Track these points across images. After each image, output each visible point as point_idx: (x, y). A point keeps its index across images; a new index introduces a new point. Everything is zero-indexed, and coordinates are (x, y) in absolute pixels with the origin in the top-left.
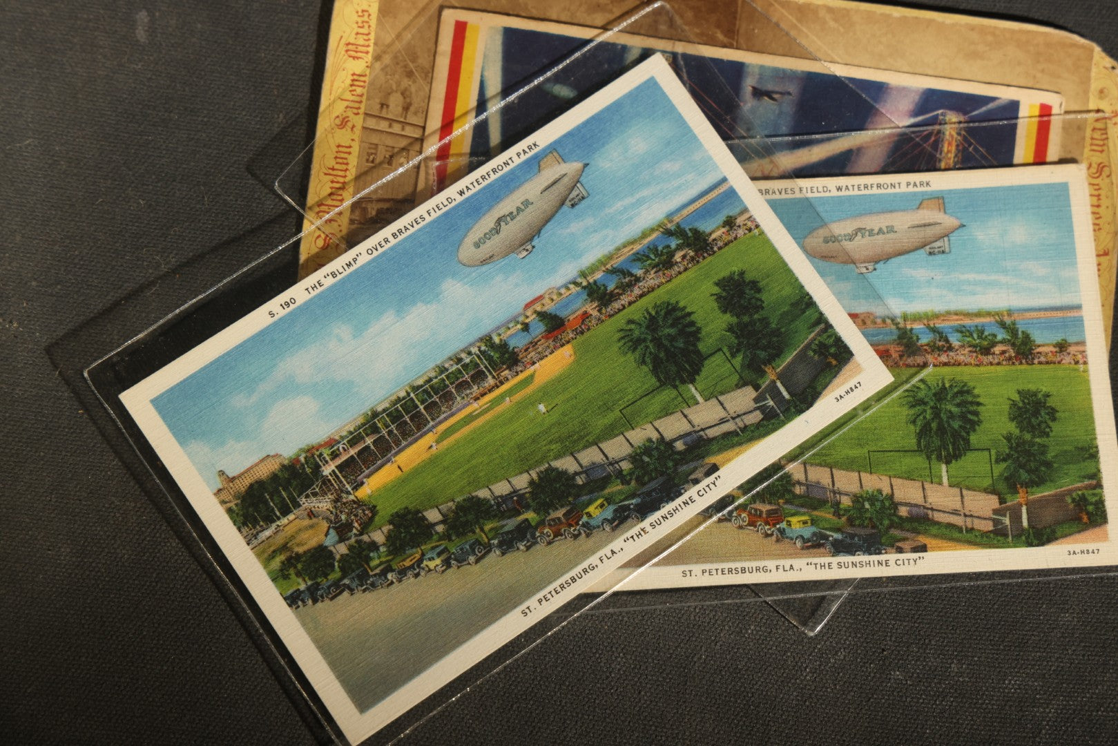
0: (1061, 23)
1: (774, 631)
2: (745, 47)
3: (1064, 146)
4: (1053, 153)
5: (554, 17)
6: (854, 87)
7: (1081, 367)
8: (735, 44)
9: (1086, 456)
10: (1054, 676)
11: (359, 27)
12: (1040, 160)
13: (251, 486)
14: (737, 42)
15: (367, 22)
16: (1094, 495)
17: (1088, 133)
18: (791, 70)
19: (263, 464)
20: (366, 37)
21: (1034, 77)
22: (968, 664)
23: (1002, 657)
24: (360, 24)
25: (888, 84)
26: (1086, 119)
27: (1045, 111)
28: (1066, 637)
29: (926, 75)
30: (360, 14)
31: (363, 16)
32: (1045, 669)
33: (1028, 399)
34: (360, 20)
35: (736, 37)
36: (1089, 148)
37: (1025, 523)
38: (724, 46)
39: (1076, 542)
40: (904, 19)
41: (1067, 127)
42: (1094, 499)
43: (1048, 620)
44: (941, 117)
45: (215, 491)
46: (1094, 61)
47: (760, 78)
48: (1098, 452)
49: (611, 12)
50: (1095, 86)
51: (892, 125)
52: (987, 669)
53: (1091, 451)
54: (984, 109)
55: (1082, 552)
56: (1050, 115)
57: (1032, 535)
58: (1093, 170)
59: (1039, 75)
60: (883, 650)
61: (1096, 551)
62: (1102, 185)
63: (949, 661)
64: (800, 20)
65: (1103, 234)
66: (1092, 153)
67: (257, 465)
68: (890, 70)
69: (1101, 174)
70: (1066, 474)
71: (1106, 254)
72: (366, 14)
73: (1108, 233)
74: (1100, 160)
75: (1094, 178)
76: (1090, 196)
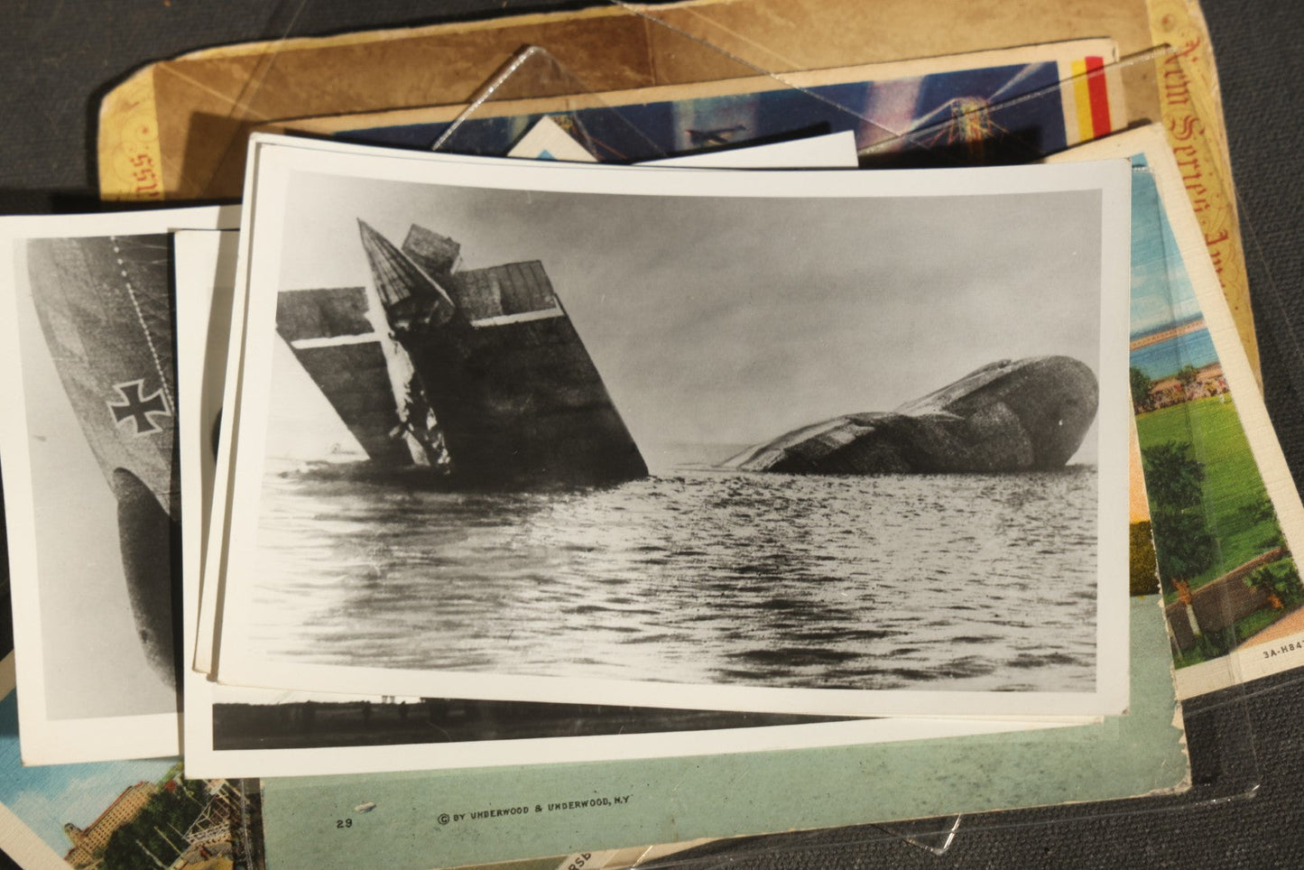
1: (889, 858)
2: (668, 81)
3: (1131, 106)
4: (1118, 118)
5: (401, 103)
6: (822, 98)
7: (1222, 397)
8: (653, 79)
9: (1257, 516)
10: (1291, 830)
11: (140, 180)
12: (1102, 130)
13: (115, 834)
14: (655, 77)
15: (149, 170)
16: (1282, 567)
17: (1160, 81)
18: (738, 97)
19: (124, 801)
20: (151, 191)
21: (1069, 24)
22: (1169, 842)
23: (1213, 820)
24: (140, 176)
25: (871, 83)
26: (1152, 61)
27: (1095, 65)
28: (1295, 772)
29: (921, 58)
30: (137, 161)
31: (141, 164)
32: (1277, 823)
33: (1159, 459)
34: (138, 170)
35: (652, 70)
36: (1167, 100)
37: (1195, 629)
38: (640, 86)
39: (1273, 637)
41: (1129, 80)
42: (1282, 574)
43: (1264, 755)
44: (955, 110)
45: (66, 854)
47: (698, 117)
48: (1272, 507)
49: (476, 77)
50: (1154, 16)
51: (891, 136)
52: (1197, 842)
54: (1010, 84)
55: (1284, 649)
56: (1101, 67)
57: (1208, 643)
58: (1179, 129)
59: (1075, 20)
60: (1047, 849)
62: (1196, 147)
63: (1141, 843)
64: (733, 27)
65: (1213, 213)
66: (1173, 106)
67: (116, 803)
68: (872, 63)
69: (1191, 132)
70: (1236, 547)
71: (1224, 237)
72: (145, 160)
73: (1220, 209)
74: (1186, 113)
75: (1182, 139)
76: (1180, 164)
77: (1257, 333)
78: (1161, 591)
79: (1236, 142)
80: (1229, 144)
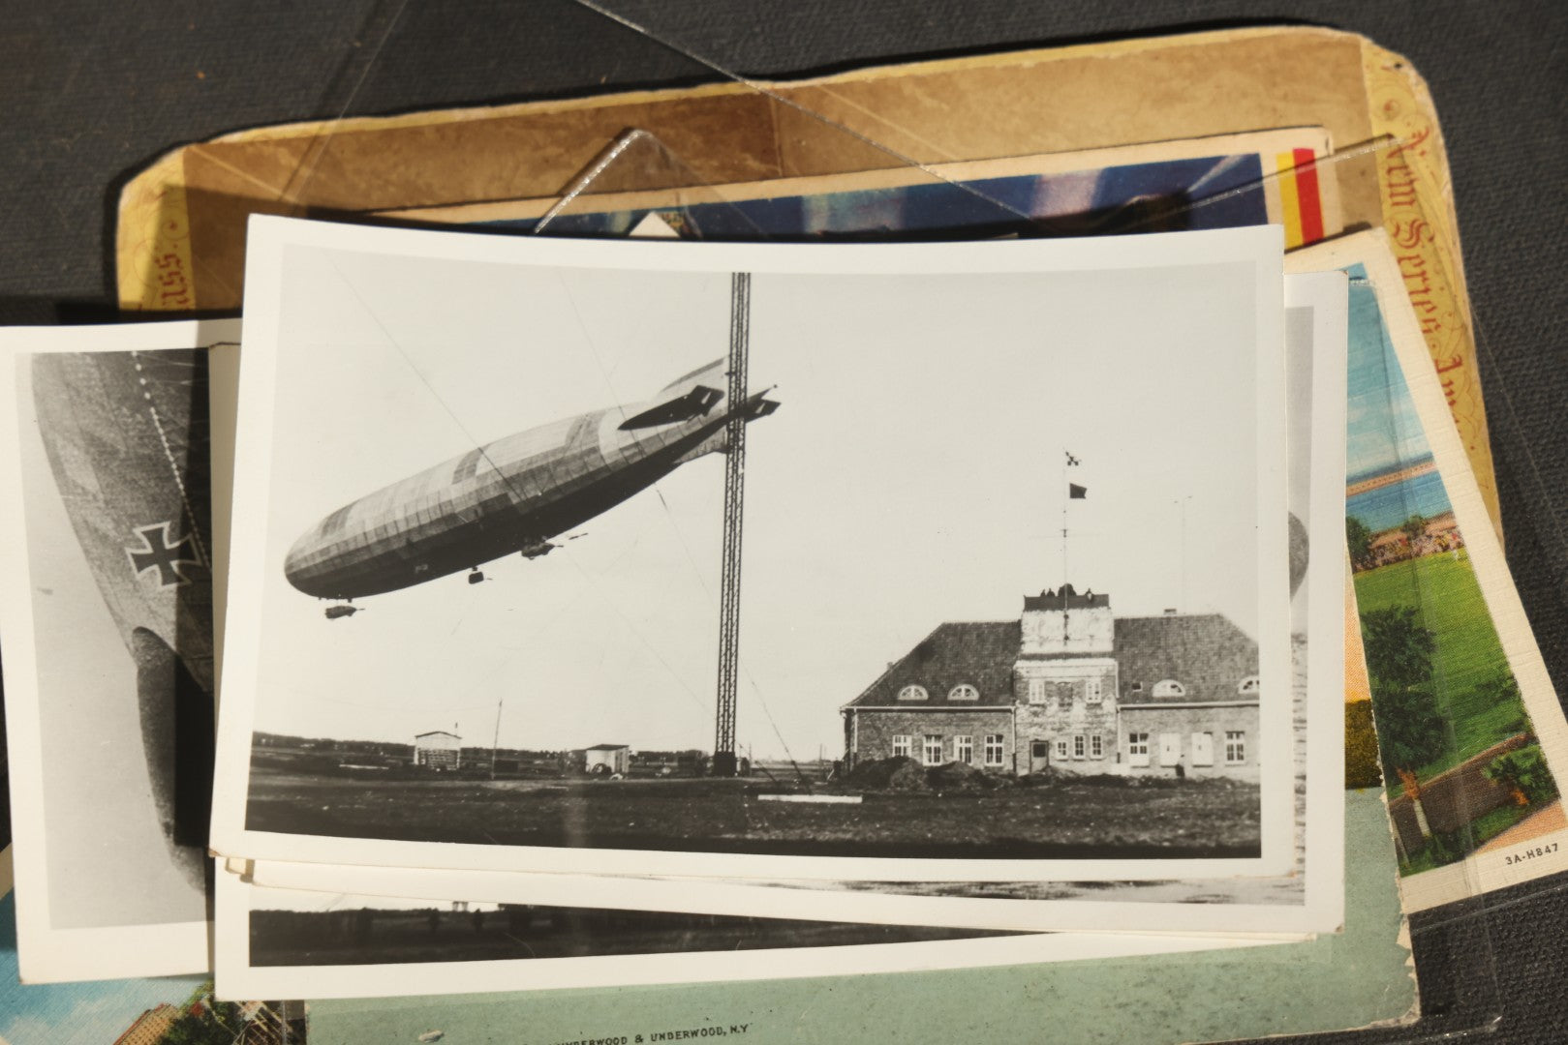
0: (1298, 14)
2: (798, 173)
3: (1347, 208)
4: (1332, 222)
5: (479, 196)
6: (981, 195)
7: (1455, 554)
8: (779, 170)
9: (1498, 695)
11: (166, 284)
12: (1313, 236)
14: (782, 167)
15: (177, 273)
16: (1527, 756)
17: (1382, 177)
18: (880, 191)
19: (141, 1027)
20: (179, 298)
21: (1274, 110)
24: (166, 279)
25: (1040, 177)
26: (1373, 154)
27: (1304, 159)
28: (1543, 1002)
29: (1100, 148)
30: (163, 262)
31: (168, 265)
33: (1381, 626)
34: (165, 273)
35: (779, 160)
36: (1390, 201)
37: (1425, 829)
38: (764, 177)
39: (1515, 841)
40: (1042, 66)
41: (1344, 175)
42: (1528, 764)
43: (1506, 980)
46: (1364, 62)
47: (834, 214)
48: (1515, 685)
49: (569, 165)
50: (1375, 101)
53: (1504, 686)
54: (1204, 180)
55: (1531, 854)
56: (1312, 161)
57: (1440, 847)
58: (1404, 235)
59: (1280, 105)
61: (1552, 848)
62: (1424, 257)
64: (876, 109)
65: (1444, 336)
66: (1397, 208)
67: (131, 1031)
68: (1040, 153)
69: (1418, 239)
70: (1473, 732)
71: (1457, 364)
72: (172, 261)
73: (1452, 330)
74: (1413, 217)
75: (1408, 247)
76: (1405, 276)
77: (1497, 477)
78: (1384, 784)
79: (1471, 252)
80: (1463, 253)
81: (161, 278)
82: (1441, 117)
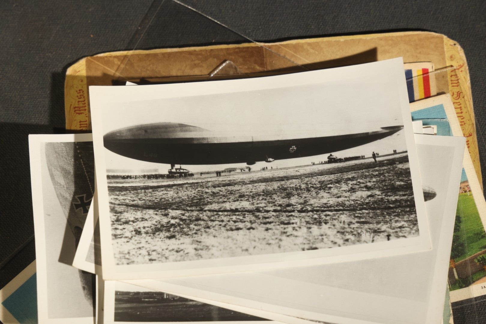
0: (425, 28)
3: (438, 87)
4: (433, 91)
7: (468, 193)
9: (480, 237)
12: (427, 96)
14: (266, 69)
15: (83, 95)
17: (449, 78)
20: (83, 103)
21: (417, 56)
24: (79, 97)
26: (446, 71)
27: (425, 72)
30: (78, 92)
31: (80, 93)
34: (79, 95)
35: (265, 67)
36: (451, 85)
39: (484, 281)
40: (346, 42)
41: (437, 78)
46: (445, 43)
49: (201, 66)
50: (447, 55)
53: (482, 234)
56: (428, 73)
57: (461, 283)
58: (455, 96)
59: (418, 55)
62: (461, 102)
64: (295, 52)
65: (467, 127)
66: (453, 87)
69: (459, 97)
70: (472, 248)
71: (470, 135)
72: (81, 91)
73: (469, 125)
74: (458, 90)
75: (456, 99)
76: (455, 108)
77: (481, 170)
79: (475, 101)
80: (473, 102)
81: (78, 96)
82: (467, 61)
